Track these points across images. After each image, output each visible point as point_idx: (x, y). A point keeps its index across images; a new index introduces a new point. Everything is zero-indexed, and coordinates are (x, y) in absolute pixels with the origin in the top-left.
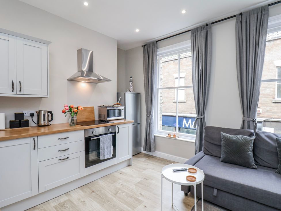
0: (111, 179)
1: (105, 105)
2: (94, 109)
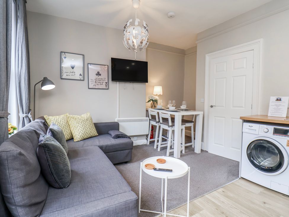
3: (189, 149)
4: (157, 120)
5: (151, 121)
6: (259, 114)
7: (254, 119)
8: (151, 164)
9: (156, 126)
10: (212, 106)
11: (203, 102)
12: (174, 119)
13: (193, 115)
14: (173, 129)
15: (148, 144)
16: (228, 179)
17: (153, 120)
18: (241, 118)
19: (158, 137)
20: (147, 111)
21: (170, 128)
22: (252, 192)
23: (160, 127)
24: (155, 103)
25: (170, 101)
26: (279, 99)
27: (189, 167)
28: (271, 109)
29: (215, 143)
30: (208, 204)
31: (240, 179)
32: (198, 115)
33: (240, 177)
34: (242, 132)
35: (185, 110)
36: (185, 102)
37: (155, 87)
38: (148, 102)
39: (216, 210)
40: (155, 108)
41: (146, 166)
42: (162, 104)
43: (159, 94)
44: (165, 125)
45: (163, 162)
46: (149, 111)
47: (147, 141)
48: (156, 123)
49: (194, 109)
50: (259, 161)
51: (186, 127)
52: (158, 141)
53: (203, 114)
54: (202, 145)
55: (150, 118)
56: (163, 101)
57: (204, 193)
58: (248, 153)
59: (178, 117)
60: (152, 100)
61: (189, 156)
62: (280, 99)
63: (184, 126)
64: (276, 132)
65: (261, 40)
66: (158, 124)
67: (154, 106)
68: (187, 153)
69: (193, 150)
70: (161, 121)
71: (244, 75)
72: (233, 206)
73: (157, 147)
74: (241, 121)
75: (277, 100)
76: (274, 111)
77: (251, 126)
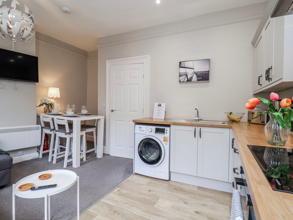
3: (91, 155)
4: (52, 127)
5: (43, 129)
6: (148, 117)
7: (143, 121)
8: (28, 184)
9: (51, 134)
10: (112, 111)
11: (105, 106)
12: (72, 125)
13: (95, 120)
14: (71, 136)
15: (41, 157)
16: (124, 178)
17: (47, 128)
18: (134, 121)
19: (54, 147)
20: (38, 117)
21: (68, 135)
22: (142, 184)
23: (55, 135)
24: (50, 107)
25: (69, 105)
26: (160, 105)
27: (78, 177)
28: (155, 112)
29: (116, 146)
30: (102, 208)
31: (134, 174)
32: (99, 119)
33: (134, 173)
34: (135, 133)
35: (85, 115)
36: (85, 107)
37: (50, 88)
38: (40, 106)
39: (110, 211)
40: (50, 113)
41: (20, 188)
42: (59, 109)
43: (55, 97)
44: (61, 132)
45: (47, 177)
46: (41, 117)
47: (39, 154)
48: (50, 131)
49: (96, 114)
50: (147, 156)
51: (86, 133)
52: (53, 152)
53: (104, 118)
54: (104, 149)
55: (43, 125)
56: (61, 105)
57: (100, 198)
58: (139, 150)
59: (77, 122)
60: (46, 104)
61: (91, 163)
63: (85, 132)
64: (157, 131)
65: (149, 56)
66: (53, 131)
67: (48, 110)
68: (88, 160)
69: (96, 155)
70: (57, 128)
71: (137, 84)
72: (125, 202)
73: (52, 160)
74: (134, 123)
75: (159, 105)
76: (157, 114)
77: (141, 128)
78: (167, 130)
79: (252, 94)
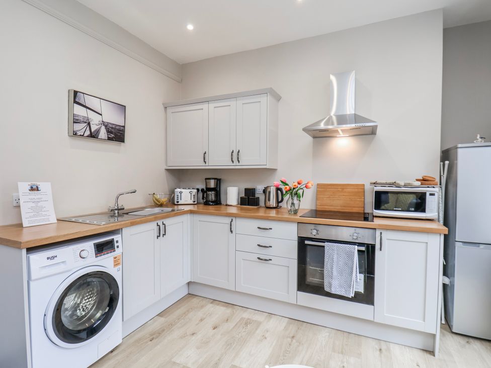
0: (346, 345)
1: (397, 182)
2: (364, 189)
26: (34, 187)
62: (37, 187)
64: (101, 249)
75: (32, 189)
76: (32, 214)
77: (53, 257)
78: (117, 242)
79: (164, 168)
